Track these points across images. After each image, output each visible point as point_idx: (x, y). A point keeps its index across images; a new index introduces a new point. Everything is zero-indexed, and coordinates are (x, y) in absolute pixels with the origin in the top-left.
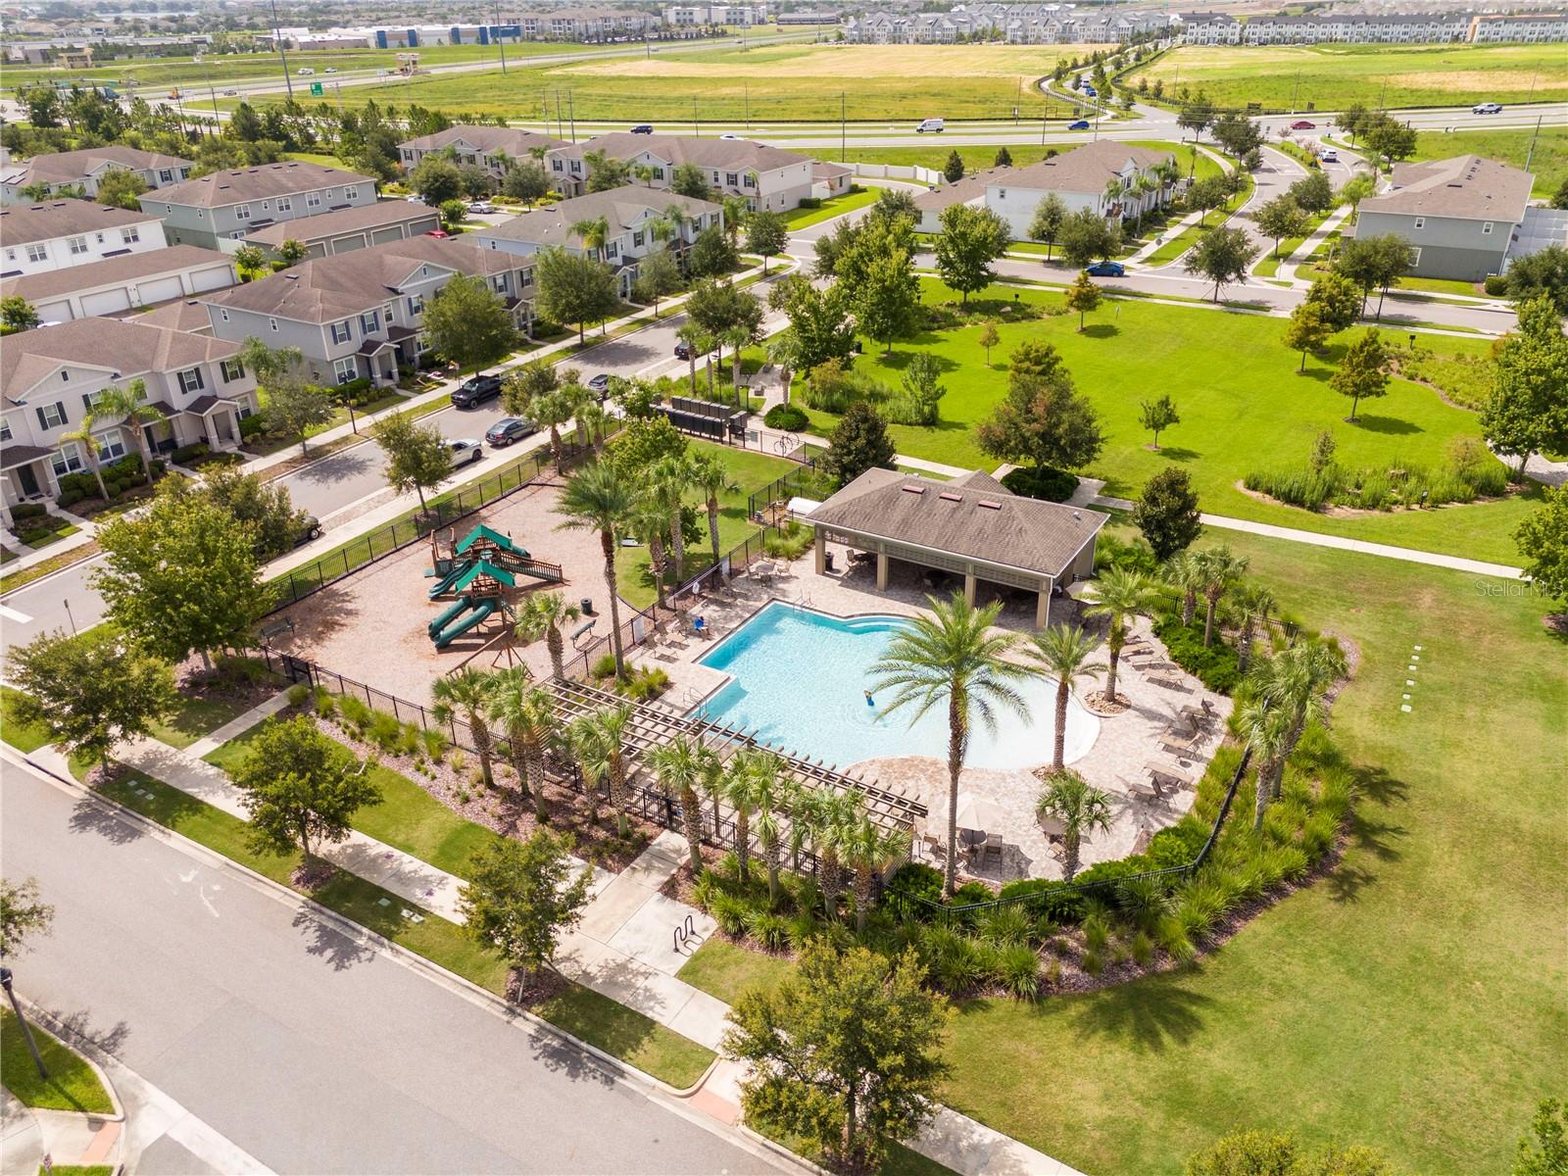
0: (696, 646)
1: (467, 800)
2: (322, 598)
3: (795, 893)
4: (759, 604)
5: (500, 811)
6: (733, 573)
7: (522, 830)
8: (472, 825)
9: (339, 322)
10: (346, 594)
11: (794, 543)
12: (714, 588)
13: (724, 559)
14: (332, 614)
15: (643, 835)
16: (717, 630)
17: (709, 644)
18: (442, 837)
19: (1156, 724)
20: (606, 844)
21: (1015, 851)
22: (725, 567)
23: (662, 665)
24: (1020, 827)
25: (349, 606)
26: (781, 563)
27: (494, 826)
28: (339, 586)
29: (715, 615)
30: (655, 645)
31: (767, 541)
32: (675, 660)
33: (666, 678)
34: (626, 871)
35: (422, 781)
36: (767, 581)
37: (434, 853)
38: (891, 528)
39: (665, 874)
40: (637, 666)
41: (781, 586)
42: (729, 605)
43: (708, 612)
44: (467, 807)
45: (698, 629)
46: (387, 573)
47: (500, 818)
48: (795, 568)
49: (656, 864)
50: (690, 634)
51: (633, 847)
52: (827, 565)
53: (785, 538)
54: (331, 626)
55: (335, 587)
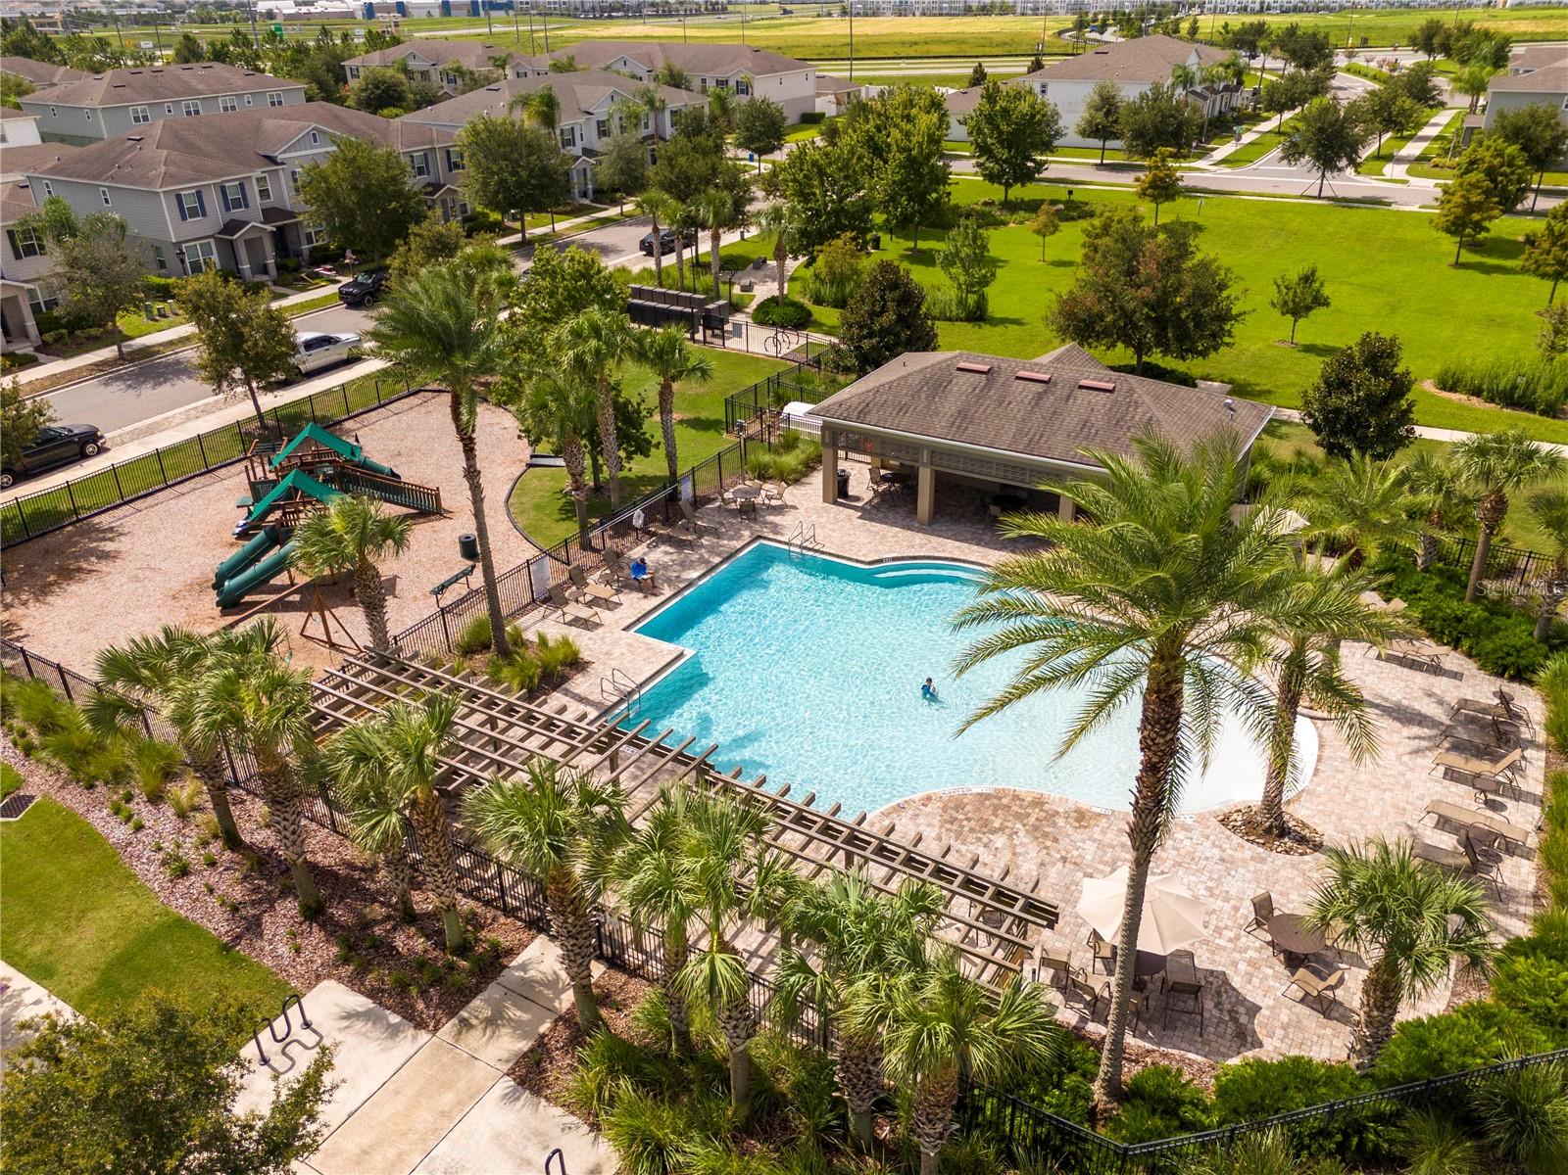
0: (633, 604)
1: (184, 872)
2: (71, 535)
3: (784, 1085)
4: (737, 544)
5: (238, 894)
6: (698, 502)
7: (268, 934)
8: (181, 923)
9: (187, 190)
10: (111, 529)
11: (790, 460)
12: (667, 522)
13: (685, 477)
14: (77, 558)
15: (495, 946)
16: (669, 581)
17: (654, 601)
18: (115, 946)
19: (1416, 730)
20: (422, 965)
21: (1219, 984)
22: (686, 490)
23: (573, 633)
24: (1218, 930)
25: (108, 546)
26: (770, 487)
27: (218, 924)
28: (104, 520)
29: (666, 559)
30: (566, 602)
31: (752, 457)
32: (597, 625)
33: (576, 654)
34: (449, 1027)
35: (119, 833)
36: (749, 511)
37: (88, 981)
38: (941, 424)
39: (525, 1036)
40: (530, 636)
41: (770, 518)
42: (690, 545)
43: (658, 556)
44: (182, 885)
45: (640, 580)
46: (183, 501)
47: (235, 909)
48: (791, 495)
49: (514, 1013)
50: (626, 586)
51: (471, 973)
52: (839, 490)
53: (777, 452)
54: (68, 574)
55: (96, 520)
